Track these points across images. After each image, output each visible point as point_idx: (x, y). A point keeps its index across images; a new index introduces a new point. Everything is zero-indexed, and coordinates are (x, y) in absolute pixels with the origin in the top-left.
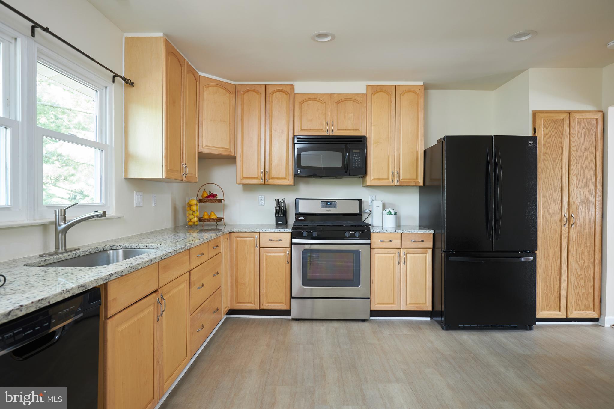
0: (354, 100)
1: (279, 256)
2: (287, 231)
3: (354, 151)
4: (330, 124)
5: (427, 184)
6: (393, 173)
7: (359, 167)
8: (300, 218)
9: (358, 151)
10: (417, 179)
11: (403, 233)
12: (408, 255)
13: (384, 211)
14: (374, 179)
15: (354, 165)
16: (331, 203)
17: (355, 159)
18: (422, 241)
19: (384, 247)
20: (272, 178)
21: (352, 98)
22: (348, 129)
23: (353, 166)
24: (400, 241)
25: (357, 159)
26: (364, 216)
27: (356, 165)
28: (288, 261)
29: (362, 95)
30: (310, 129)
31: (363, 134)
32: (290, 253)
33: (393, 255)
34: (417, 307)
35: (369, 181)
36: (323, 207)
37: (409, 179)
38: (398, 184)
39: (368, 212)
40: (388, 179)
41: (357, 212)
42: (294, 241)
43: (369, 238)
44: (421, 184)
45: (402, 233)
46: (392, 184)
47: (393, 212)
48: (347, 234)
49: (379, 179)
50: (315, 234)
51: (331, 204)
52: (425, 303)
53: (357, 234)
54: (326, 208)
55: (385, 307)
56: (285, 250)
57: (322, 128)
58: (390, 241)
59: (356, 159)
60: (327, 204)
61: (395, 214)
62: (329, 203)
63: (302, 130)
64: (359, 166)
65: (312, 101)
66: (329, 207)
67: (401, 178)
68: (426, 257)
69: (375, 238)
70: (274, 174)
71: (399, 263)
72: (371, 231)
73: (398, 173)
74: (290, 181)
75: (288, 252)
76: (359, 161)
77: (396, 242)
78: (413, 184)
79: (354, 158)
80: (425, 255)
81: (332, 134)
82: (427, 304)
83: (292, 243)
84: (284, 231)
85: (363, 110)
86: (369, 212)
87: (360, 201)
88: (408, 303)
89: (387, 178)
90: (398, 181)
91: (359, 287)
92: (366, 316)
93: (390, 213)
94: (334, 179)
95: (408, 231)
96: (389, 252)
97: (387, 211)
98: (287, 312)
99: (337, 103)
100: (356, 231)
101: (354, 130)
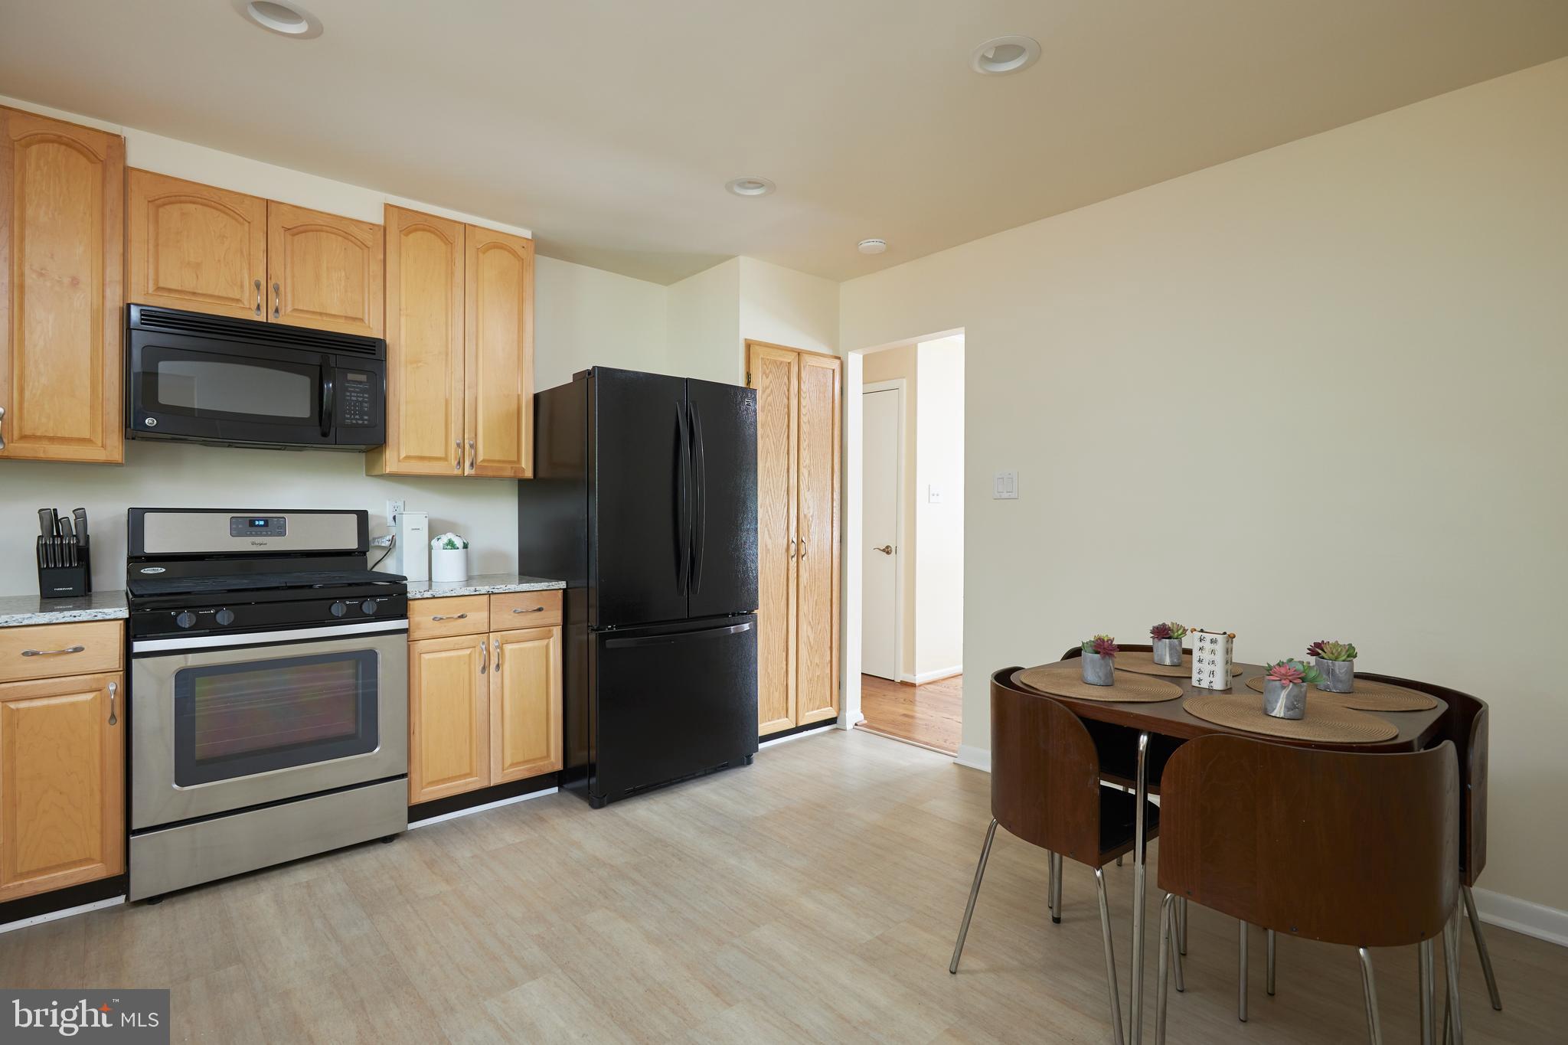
0: (347, 236)
1: (75, 705)
2: (108, 617)
3: (350, 376)
4: (268, 287)
5: (541, 474)
6: (458, 445)
7: (366, 422)
9: (363, 378)
10: (519, 460)
11: (493, 593)
12: (508, 647)
13: (434, 542)
14: (408, 458)
15: (349, 416)
16: (266, 522)
17: (354, 399)
18: (540, 610)
19: (445, 633)
20: (23, 438)
21: (341, 228)
22: (328, 312)
23: (348, 419)
24: (486, 614)
25: (360, 399)
26: (372, 556)
27: (357, 417)
28: (113, 716)
29: (371, 227)
30: (194, 294)
31: (376, 334)
32: (121, 689)
33: (468, 652)
34: (529, 770)
35: (392, 460)
36: (236, 532)
37: (499, 461)
38: (473, 472)
39: (383, 545)
40: (445, 459)
41: (352, 544)
42: (139, 646)
43: (403, 616)
44: (529, 474)
45: (490, 594)
46: (457, 472)
47: (458, 542)
48: (338, 609)
49: (422, 458)
50: (224, 617)
51: (266, 524)
52: (548, 756)
53: (369, 607)
54: (249, 536)
55: (448, 788)
56: (98, 680)
57: (238, 297)
58: (462, 617)
59: (357, 401)
60: (252, 523)
61: (465, 546)
62: (262, 523)
63: (159, 289)
64: (366, 420)
65: (199, 207)
66: (257, 535)
67: (480, 458)
68: (547, 647)
69: (421, 615)
71: (484, 669)
72: (409, 595)
73: (471, 446)
74: (111, 447)
75: (114, 685)
76: (366, 405)
77: (477, 618)
78: (509, 473)
79: (351, 396)
80: (545, 642)
81: (272, 320)
82: (553, 759)
83: (129, 655)
84: (96, 618)
85: (375, 268)
86: (388, 543)
87: (362, 516)
88: (508, 762)
89: (443, 456)
90: (472, 465)
91: (377, 749)
92: (398, 822)
93: (451, 545)
94: (275, 451)
95: (507, 588)
96: (457, 646)
97: (445, 539)
98: (117, 885)
99: (293, 231)
100: (364, 598)
101: (346, 318)
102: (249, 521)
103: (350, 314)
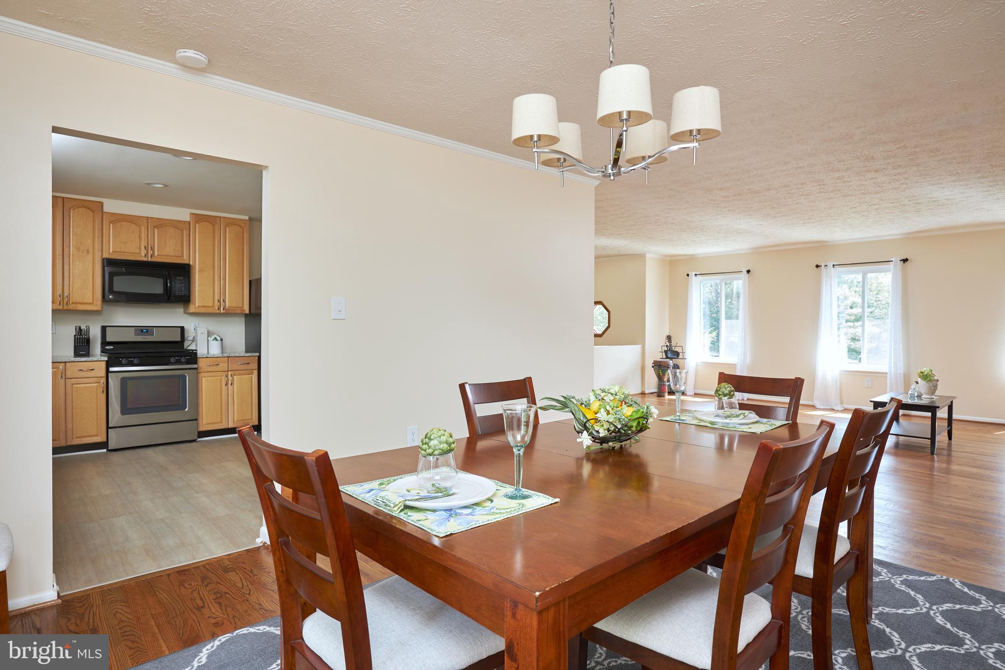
0: (176, 227)
1: (92, 387)
2: (100, 360)
3: (177, 278)
4: (149, 247)
5: (253, 312)
6: (218, 300)
8: (107, 347)
9: (182, 278)
10: (243, 307)
11: (229, 357)
12: (235, 377)
13: (209, 338)
14: (199, 306)
18: (248, 363)
19: (212, 371)
20: (73, 303)
21: (174, 224)
22: (169, 255)
23: (176, 293)
24: (227, 364)
25: (181, 286)
26: (186, 343)
27: (180, 292)
28: (103, 391)
29: (185, 222)
30: (124, 252)
31: (187, 262)
32: (105, 383)
33: (220, 377)
35: (192, 309)
36: (136, 334)
37: (235, 307)
38: (224, 311)
39: (190, 339)
40: (213, 307)
41: (178, 339)
42: (111, 369)
43: (196, 363)
44: (247, 312)
45: (228, 357)
46: (218, 311)
47: (218, 338)
48: (172, 360)
49: (204, 307)
50: (136, 361)
51: (147, 331)
52: (252, 419)
53: (183, 360)
54: (142, 335)
55: (213, 426)
56: (98, 379)
57: (138, 253)
58: (218, 365)
60: (142, 331)
61: (221, 340)
62: (145, 331)
63: (113, 252)
64: (182, 293)
65: (126, 222)
66: (144, 335)
67: (227, 306)
68: (252, 377)
69: (202, 363)
70: (76, 297)
71: (226, 385)
72: (198, 356)
73: (224, 301)
74: (97, 305)
75: (103, 382)
76: (183, 288)
77: (223, 366)
78: (239, 311)
79: (177, 285)
80: (251, 375)
81: (149, 260)
82: (254, 420)
83: (108, 372)
84: (95, 360)
85: (186, 236)
86: (192, 339)
87: (182, 328)
88: (236, 420)
89: (212, 305)
90: (224, 309)
91: (186, 410)
92: (195, 437)
93: (216, 339)
94: (152, 305)
95: (236, 355)
96: (216, 375)
97: (213, 337)
98: (104, 445)
99: (157, 227)
100: (181, 356)
101: (176, 256)
102: (141, 330)
103: (177, 255)
